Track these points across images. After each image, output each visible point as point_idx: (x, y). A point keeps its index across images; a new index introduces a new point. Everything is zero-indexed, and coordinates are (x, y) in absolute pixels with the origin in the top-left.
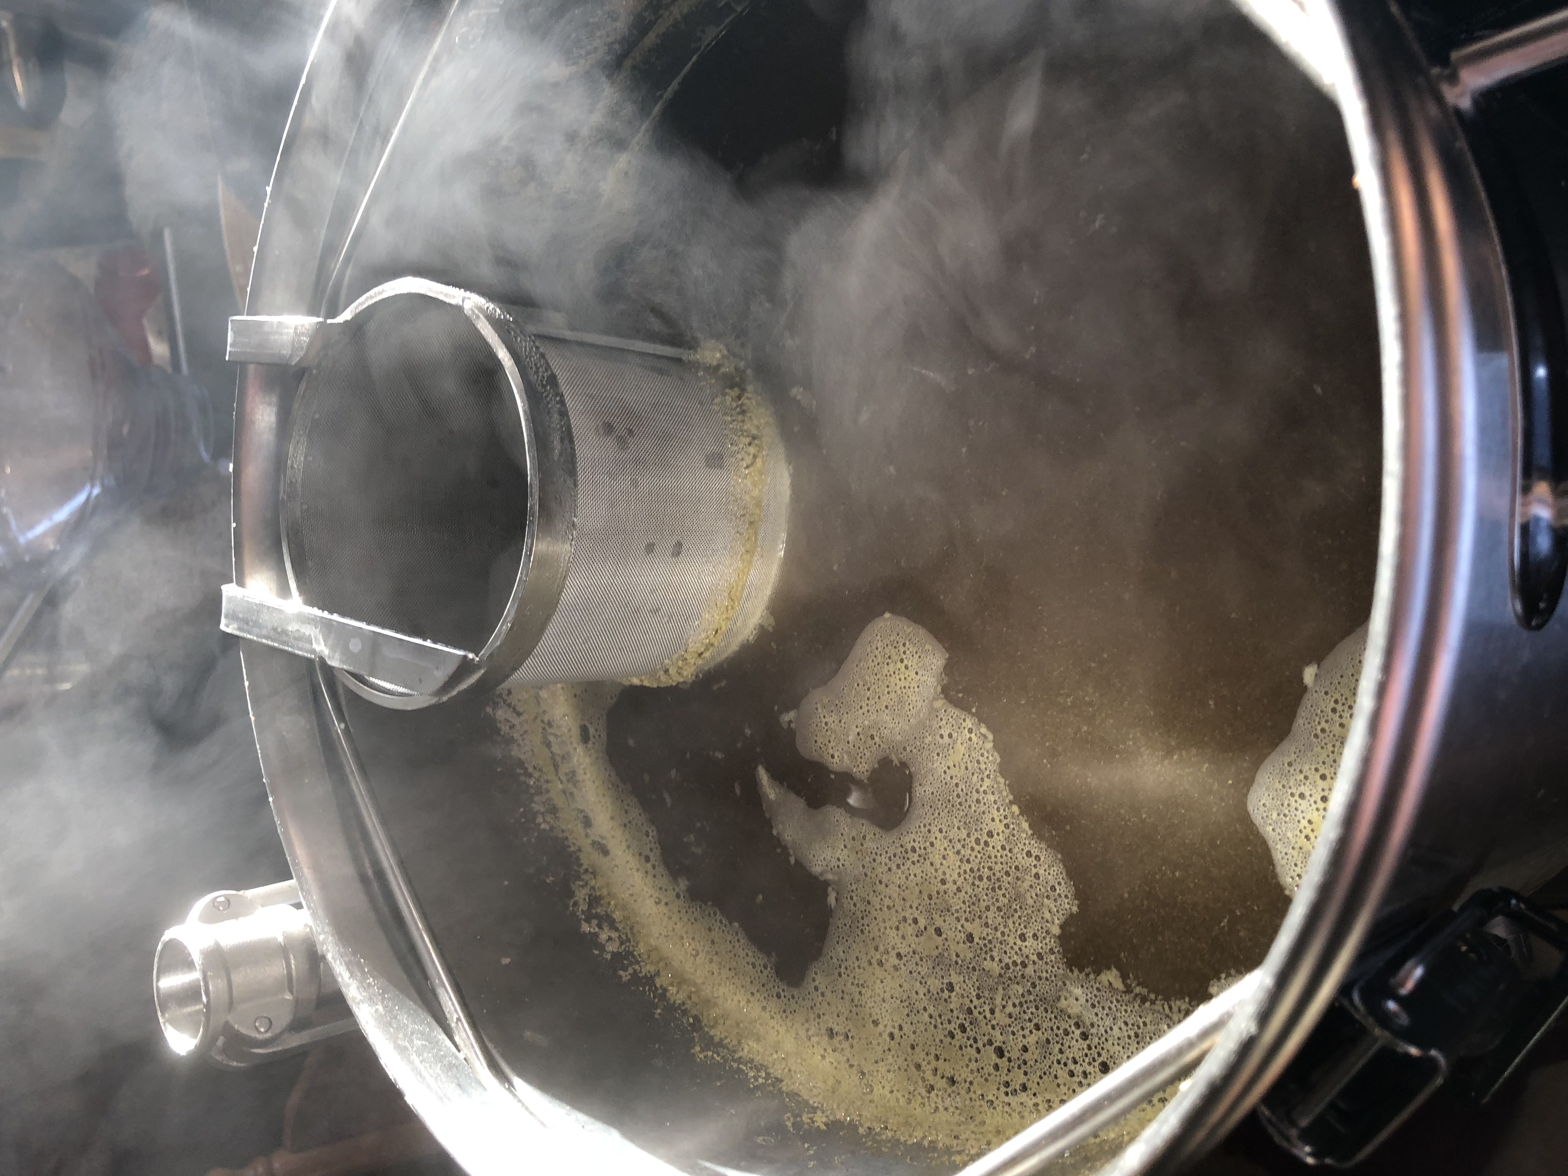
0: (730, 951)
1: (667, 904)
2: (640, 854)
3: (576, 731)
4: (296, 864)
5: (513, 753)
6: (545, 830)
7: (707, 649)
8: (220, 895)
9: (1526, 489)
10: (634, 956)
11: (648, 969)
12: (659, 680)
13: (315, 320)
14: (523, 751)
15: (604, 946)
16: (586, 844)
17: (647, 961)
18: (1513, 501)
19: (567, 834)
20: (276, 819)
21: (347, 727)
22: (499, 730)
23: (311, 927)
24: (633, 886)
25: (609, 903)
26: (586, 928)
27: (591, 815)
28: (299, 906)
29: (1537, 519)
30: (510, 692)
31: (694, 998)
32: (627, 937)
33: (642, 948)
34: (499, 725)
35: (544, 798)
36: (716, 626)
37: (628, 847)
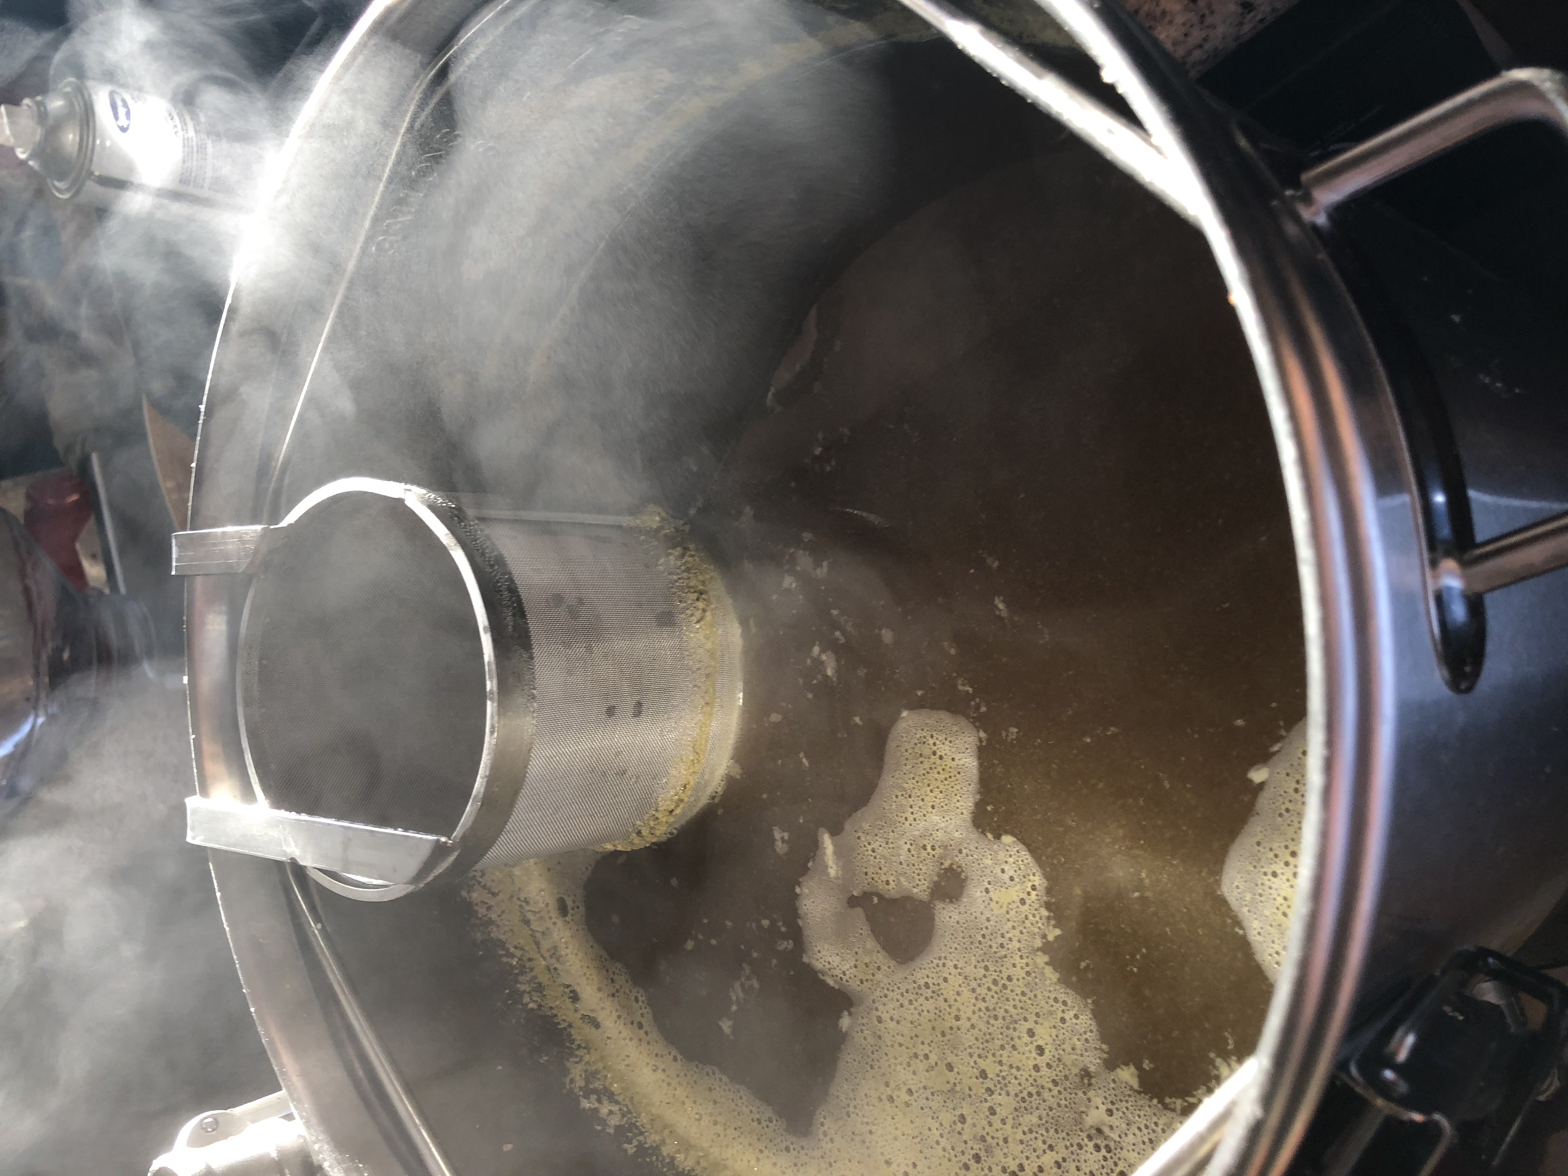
0: (734, 1110)
1: (664, 1070)
2: (632, 1023)
3: (553, 905)
4: (283, 1073)
5: (492, 935)
6: (532, 1009)
7: (677, 806)
8: (207, 1116)
9: (1434, 564)
10: (636, 1127)
11: (652, 1139)
12: (632, 843)
13: (259, 528)
14: (502, 932)
15: (605, 1120)
16: (575, 1018)
17: (651, 1131)
18: (1423, 575)
19: (555, 1012)
20: (259, 1029)
21: (323, 926)
22: (477, 912)
23: (304, 1137)
24: (628, 1056)
25: (606, 1076)
26: (586, 1104)
27: (577, 989)
28: (289, 1117)
29: (1449, 589)
30: (483, 874)
31: (703, 1164)
32: (627, 1108)
33: (644, 1119)
34: (476, 908)
35: (528, 977)
36: (683, 782)
37: (619, 1017)
